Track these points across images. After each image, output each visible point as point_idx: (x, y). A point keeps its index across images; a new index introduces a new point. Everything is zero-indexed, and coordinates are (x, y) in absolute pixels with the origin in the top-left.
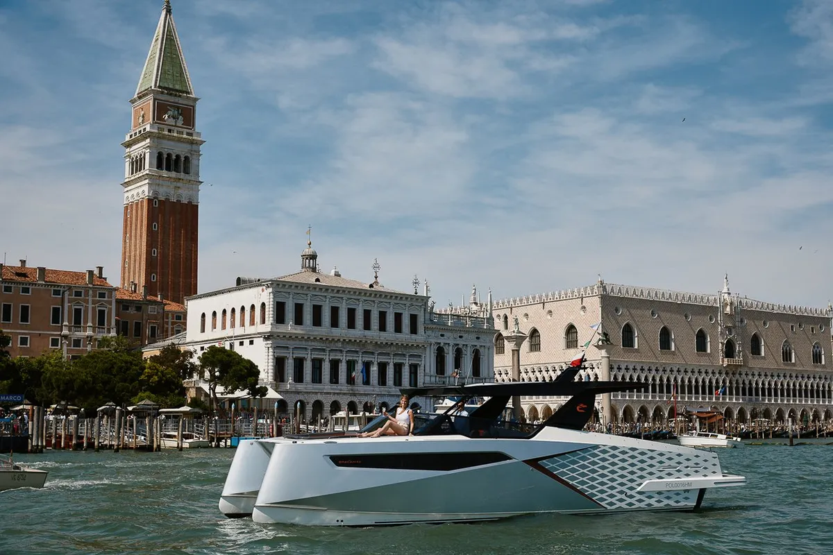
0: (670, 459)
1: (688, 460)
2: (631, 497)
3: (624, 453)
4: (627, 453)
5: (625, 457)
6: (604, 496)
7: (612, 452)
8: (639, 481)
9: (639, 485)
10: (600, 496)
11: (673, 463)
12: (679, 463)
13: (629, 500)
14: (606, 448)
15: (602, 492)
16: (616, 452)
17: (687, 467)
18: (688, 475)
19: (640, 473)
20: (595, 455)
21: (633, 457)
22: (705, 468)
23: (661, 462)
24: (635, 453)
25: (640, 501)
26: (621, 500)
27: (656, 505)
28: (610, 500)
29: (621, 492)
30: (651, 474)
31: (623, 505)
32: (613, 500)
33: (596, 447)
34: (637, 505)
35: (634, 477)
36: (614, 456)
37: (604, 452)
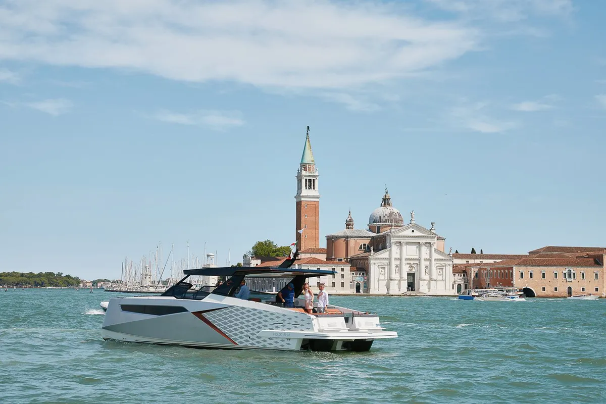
0: (278, 317)
1: (290, 319)
2: (253, 339)
3: (249, 311)
4: (250, 312)
5: (250, 314)
6: (237, 337)
7: (242, 311)
8: (258, 330)
9: (258, 332)
10: (234, 337)
11: (280, 321)
12: (284, 320)
13: (252, 341)
14: (238, 308)
15: (236, 334)
16: (244, 311)
17: (289, 324)
18: (289, 329)
19: (258, 325)
20: (231, 312)
21: (254, 315)
22: (302, 325)
23: (272, 319)
24: (255, 312)
25: (258, 342)
26: (247, 341)
27: (269, 346)
28: (240, 340)
29: (247, 336)
30: (265, 326)
31: (248, 344)
32: (242, 340)
33: (232, 307)
34: (257, 345)
35: (255, 327)
36: (243, 313)
37: (237, 310)
